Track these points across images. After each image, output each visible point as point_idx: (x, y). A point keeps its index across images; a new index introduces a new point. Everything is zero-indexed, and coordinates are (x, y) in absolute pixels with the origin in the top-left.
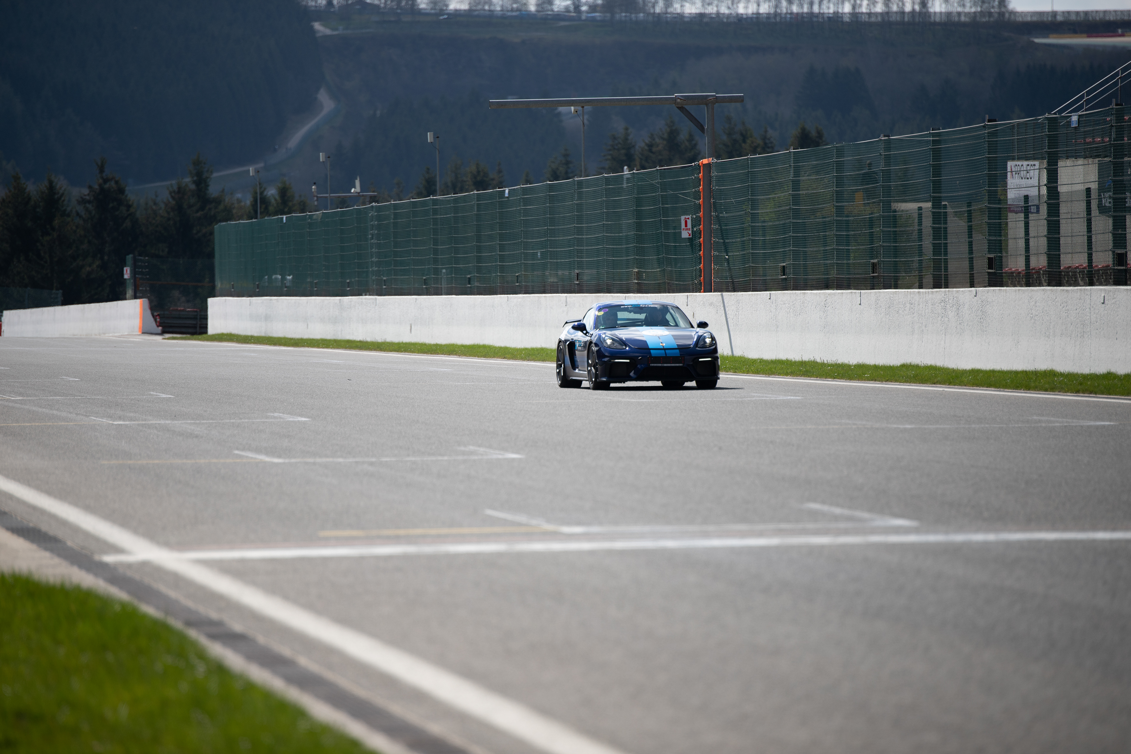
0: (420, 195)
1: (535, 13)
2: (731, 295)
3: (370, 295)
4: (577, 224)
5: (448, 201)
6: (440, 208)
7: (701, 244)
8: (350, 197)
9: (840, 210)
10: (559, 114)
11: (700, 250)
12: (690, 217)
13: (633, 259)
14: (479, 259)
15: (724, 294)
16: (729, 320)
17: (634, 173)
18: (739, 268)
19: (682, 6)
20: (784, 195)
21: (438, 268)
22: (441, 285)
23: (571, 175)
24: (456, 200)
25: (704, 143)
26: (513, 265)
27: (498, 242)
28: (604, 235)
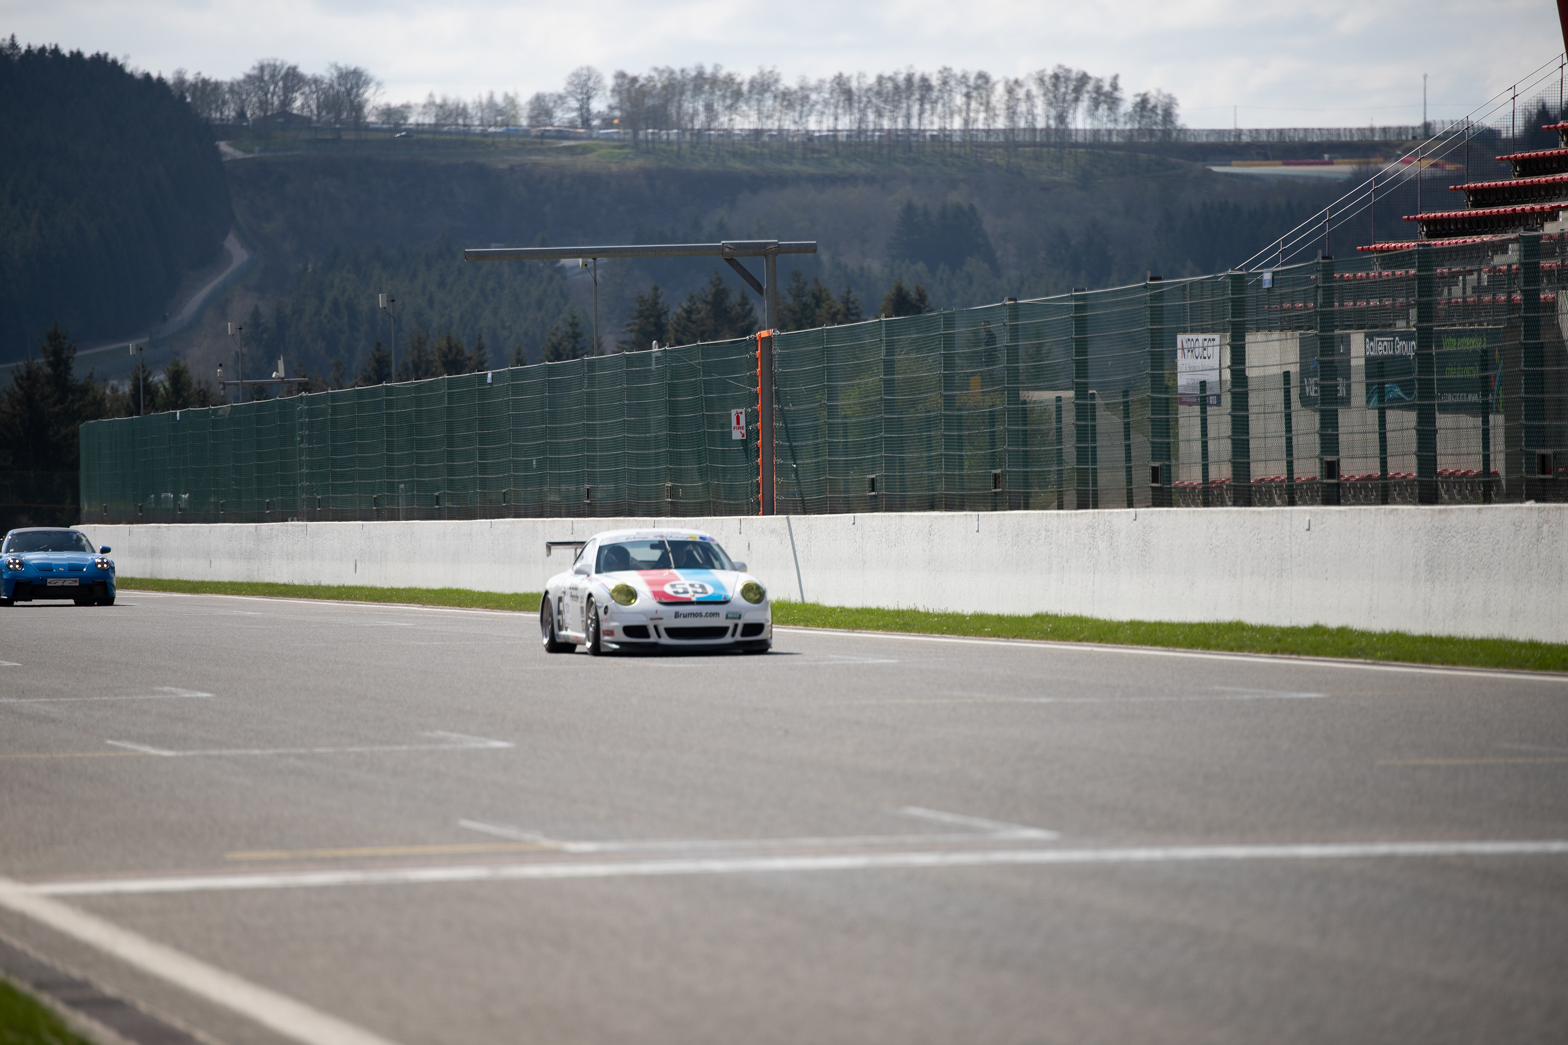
0: (368, 380)
1: (527, 128)
2: (800, 519)
3: (298, 520)
4: (587, 420)
5: (408, 390)
6: (397, 399)
7: (758, 448)
8: (270, 383)
9: (949, 401)
10: (562, 268)
11: (758, 456)
12: (743, 410)
13: (665, 468)
14: (451, 470)
15: (791, 517)
16: (797, 553)
17: (665, 350)
18: (812, 482)
19: (731, 120)
20: (873, 380)
21: (394, 482)
22: (398, 506)
23: (580, 353)
24: (419, 388)
25: (761, 310)
26: (498, 478)
27: (478, 446)
28: (625, 436)
